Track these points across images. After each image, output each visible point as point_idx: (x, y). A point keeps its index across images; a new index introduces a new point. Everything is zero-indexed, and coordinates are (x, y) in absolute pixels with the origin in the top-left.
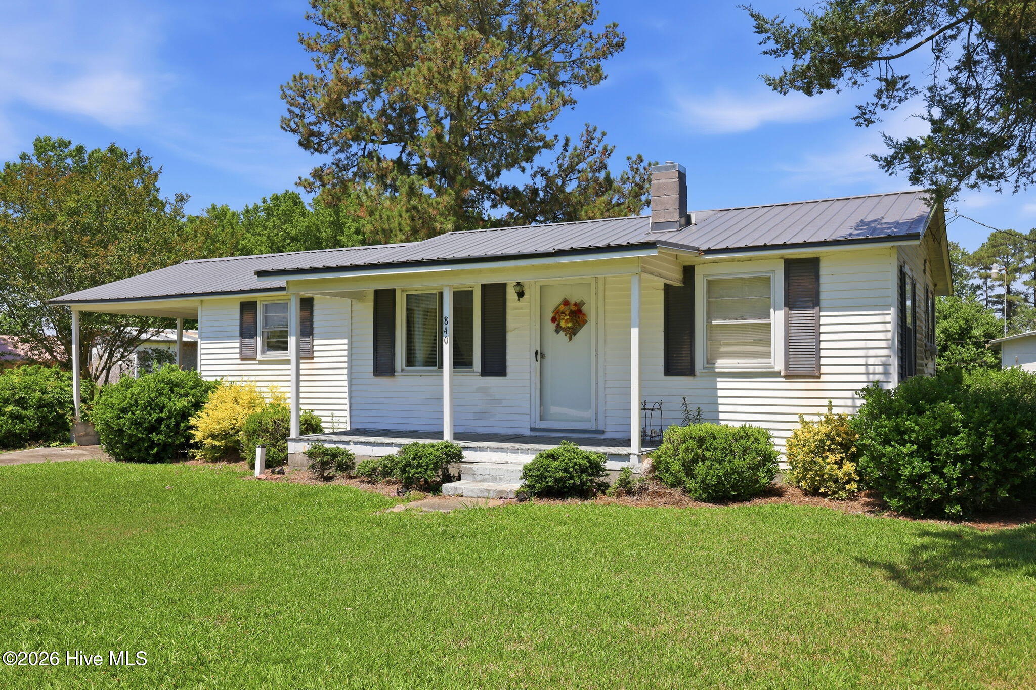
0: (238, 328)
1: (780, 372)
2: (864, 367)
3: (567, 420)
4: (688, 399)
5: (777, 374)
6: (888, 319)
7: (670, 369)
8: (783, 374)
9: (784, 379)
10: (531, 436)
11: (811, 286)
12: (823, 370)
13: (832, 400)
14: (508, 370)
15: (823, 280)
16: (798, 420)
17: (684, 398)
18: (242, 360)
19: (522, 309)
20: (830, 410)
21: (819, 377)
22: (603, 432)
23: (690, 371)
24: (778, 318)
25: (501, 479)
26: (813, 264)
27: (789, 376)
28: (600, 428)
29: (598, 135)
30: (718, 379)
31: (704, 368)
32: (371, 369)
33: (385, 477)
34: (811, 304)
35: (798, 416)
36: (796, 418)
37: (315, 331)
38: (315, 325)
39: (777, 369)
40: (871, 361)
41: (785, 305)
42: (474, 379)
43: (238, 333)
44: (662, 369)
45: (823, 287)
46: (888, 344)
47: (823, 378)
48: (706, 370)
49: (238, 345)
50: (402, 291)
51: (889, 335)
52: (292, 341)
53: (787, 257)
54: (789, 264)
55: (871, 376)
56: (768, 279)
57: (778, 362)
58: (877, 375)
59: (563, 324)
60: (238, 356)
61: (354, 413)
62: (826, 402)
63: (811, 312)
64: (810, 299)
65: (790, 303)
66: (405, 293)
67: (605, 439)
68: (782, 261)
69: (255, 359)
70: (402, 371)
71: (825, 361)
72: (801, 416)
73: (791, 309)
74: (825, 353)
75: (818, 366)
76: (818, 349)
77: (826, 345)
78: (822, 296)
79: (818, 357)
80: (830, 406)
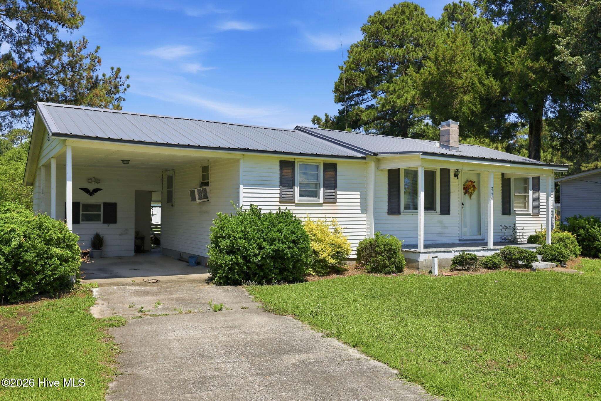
0: (278, 179)
5: (530, 215)
7: (503, 212)
9: (531, 217)
10: (460, 244)
11: (538, 183)
12: (541, 213)
13: (542, 224)
14: (451, 212)
17: (514, 224)
18: (280, 202)
19: (455, 183)
23: (510, 213)
24: (531, 193)
27: (533, 215)
28: (484, 238)
30: (516, 216)
31: (513, 212)
32: (387, 211)
34: (538, 189)
36: (534, 231)
37: (338, 185)
38: (338, 181)
41: (532, 189)
42: (436, 217)
43: (278, 183)
44: (501, 212)
45: (541, 183)
47: (540, 216)
49: (278, 191)
52: (322, 191)
56: (528, 179)
57: (531, 212)
60: (278, 200)
62: (540, 225)
63: (538, 192)
64: (538, 187)
65: (534, 188)
69: (294, 202)
70: (403, 212)
71: (541, 210)
72: (536, 230)
73: (534, 191)
74: (541, 207)
75: (539, 211)
76: (539, 206)
77: (541, 204)
78: (540, 187)
79: (539, 208)
80: (542, 226)
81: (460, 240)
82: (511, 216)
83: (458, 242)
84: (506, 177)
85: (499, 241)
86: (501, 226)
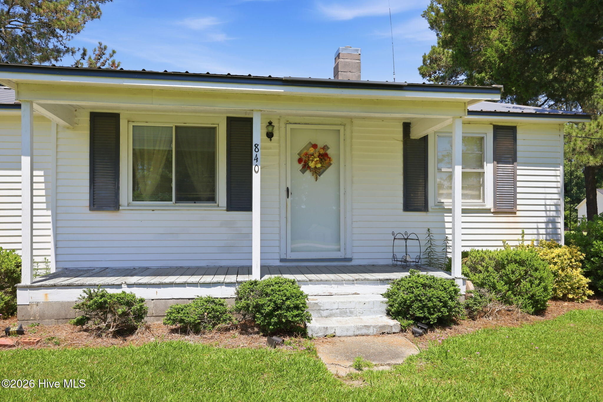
1: (490, 209)
2: (544, 206)
3: (310, 251)
4: (432, 231)
5: (488, 211)
6: (558, 173)
7: (408, 206)
8: (492, 211)
9: (492, 215)
11: (511, 147)
12: (519, 208)
13: (525, 230)
15: (519, 142)
16: (502, 244)
17: (429, 230)
19: (270, 148)
20: (523, 237)
21: (515, 213)
22: (350, 260)
23: (425, 208)
24: (489, 168)
25: (351, 312)
26: (512, 130)
27: (497, 213)
28: (348, 256)
29: (108, 52)
30: (445, 215)
31: (435, 206)
32: (87, 203)
33: (214, 325)
34: (510, 160)
35: (502, 242)
36: (501, 243)
39: (488, 207)
40: (548, 202)
41: (494, 160)
42: (217, 215)
44: (401, 206)
45: (519, 148)
46: (558, 191)
47: (518, 214)
48: (437, 207)
50: (128, 121)
51: (559, 185)
53: (495, 124)
54: (497, 129)
55: (548, 212)
56: (482, 139)
57: (489, 204)
58: (552, 212)
59: (312, 165)
61: (60, 251)
62: (520, 231)
63: (511, 165)
64: (511, 156)
65: (498, 158)
66: (131, 125)
67: (352, 266)
68: (492, 126)
70: (128, 205)
71: (519, 202)
72: (504, 242)
73: (498, 163)
74: (519, 196)
75: (515, 205)
76: (515, 193)
77: (519, 190)
78: (519, 154)
79: (515, 199)
80: (523, 234)
81: (282, 260)
82: (429, 214)
83: (278, 263)
84: (416, 134)
85: (390, 262)
86: (393, 234)
